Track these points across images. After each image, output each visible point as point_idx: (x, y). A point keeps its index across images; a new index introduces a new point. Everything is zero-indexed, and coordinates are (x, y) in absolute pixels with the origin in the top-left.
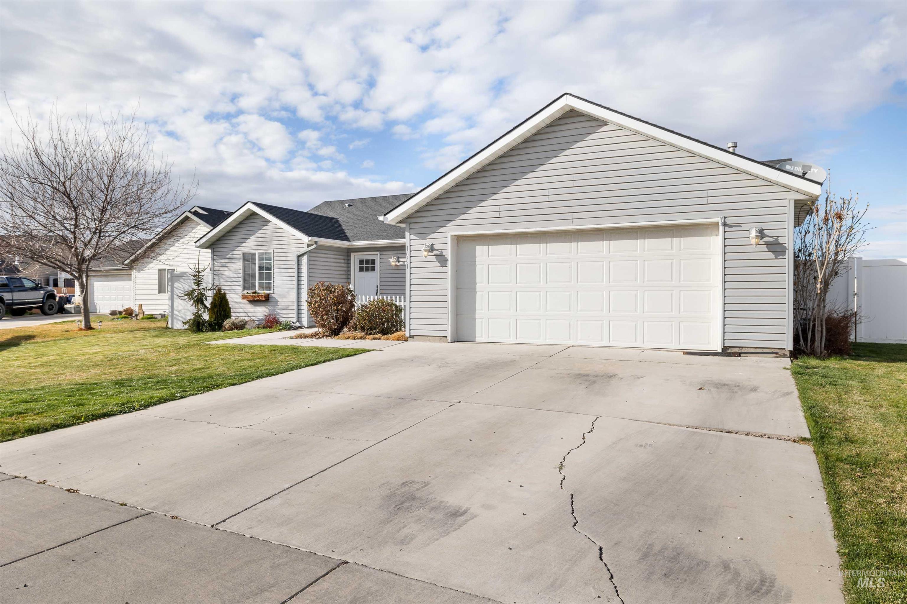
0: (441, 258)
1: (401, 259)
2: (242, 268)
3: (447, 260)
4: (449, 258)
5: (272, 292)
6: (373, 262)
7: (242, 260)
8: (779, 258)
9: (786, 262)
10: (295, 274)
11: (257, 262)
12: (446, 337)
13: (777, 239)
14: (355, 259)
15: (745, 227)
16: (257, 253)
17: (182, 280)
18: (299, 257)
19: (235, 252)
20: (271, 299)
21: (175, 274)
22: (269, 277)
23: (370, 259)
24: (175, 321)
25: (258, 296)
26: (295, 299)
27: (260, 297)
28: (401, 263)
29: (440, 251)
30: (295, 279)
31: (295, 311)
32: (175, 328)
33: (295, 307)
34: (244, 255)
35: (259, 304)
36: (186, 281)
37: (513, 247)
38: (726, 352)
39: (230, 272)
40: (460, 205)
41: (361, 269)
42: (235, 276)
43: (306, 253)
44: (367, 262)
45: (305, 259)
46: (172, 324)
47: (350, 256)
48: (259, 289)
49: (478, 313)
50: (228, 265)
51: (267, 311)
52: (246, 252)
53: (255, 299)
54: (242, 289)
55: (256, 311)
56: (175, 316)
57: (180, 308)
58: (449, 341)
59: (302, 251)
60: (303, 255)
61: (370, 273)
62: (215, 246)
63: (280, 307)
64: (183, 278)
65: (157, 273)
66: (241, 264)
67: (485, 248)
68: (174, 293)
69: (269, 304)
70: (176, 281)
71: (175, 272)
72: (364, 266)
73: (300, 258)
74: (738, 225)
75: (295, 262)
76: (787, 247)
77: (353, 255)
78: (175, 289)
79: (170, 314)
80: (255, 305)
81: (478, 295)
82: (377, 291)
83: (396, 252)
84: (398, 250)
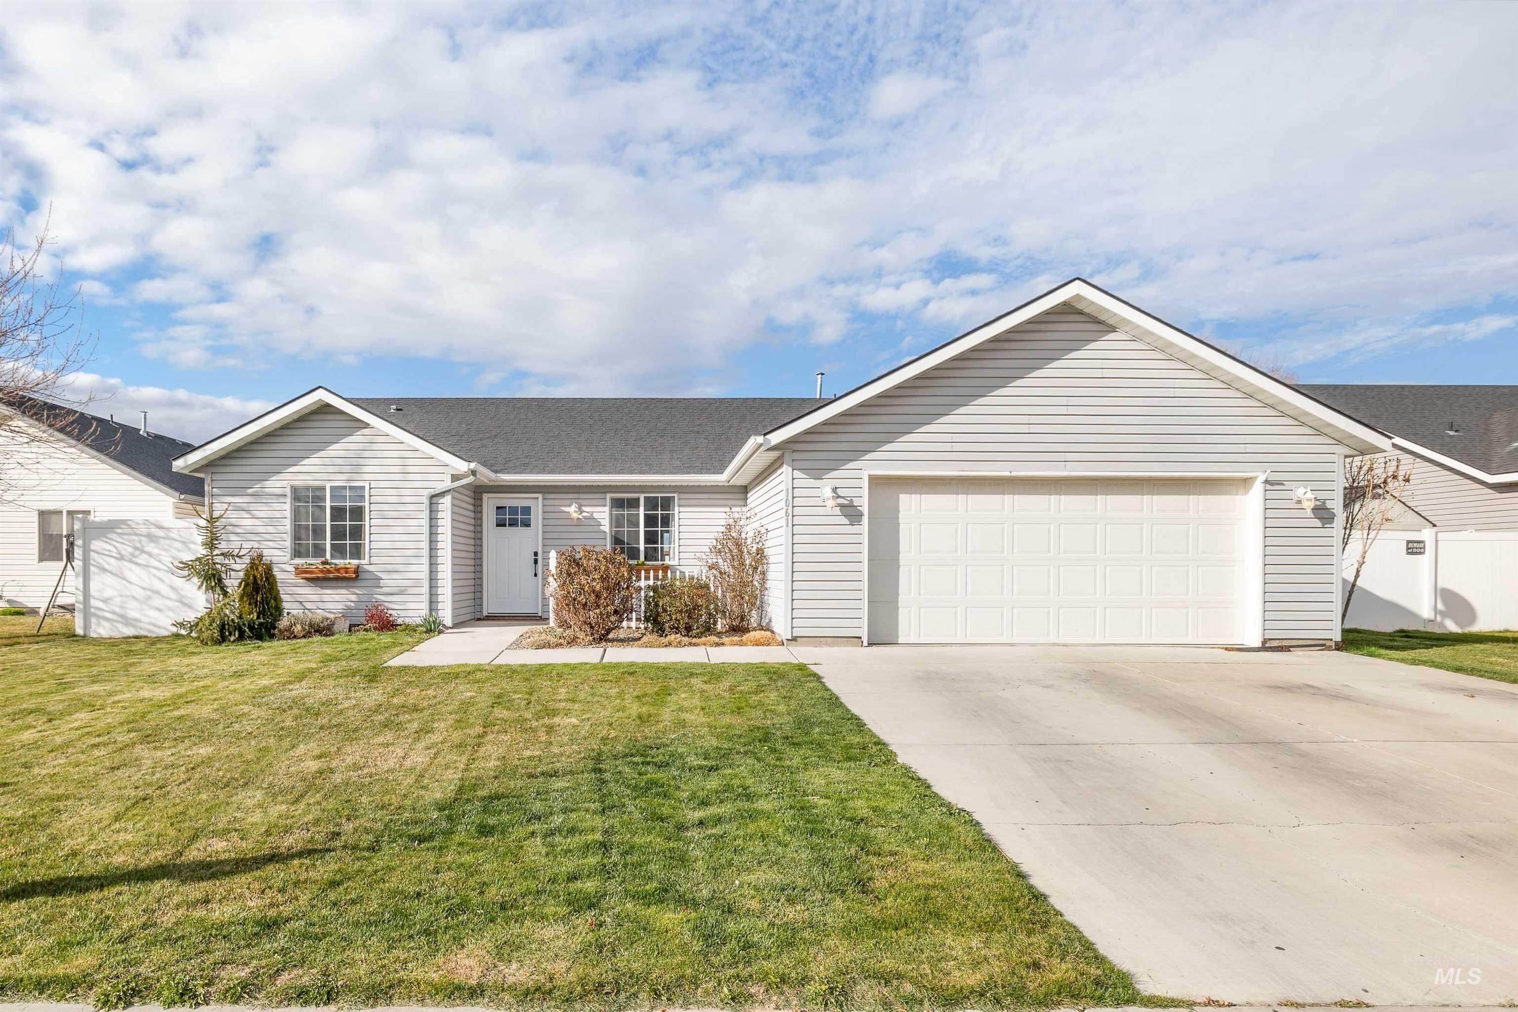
0: (850, 511)
1: (584, 509)
2: (288, 514)
3: (862, 515)
4: (865, 510)
5: (366, 561)
6: (527, 510)
7: (288, 500)
8: (1326, 526)
9: (1334, 532)
10: (426, 530)
11: (328, 504)
12: (860, 638)
13: (1324, 503)
14: (490, 503)
15: (1288, 485)
16: (328, 486)
17: (114, 536)
18: (434, 498)
19: (268, 484)
20: (362, 576)
21: (93, 521)
22: (357, 533)
23: (519, 506)
24: (93, 620)
25: (338, 570)
26: (425, 575)
27: (342, 571)
28: (584, 514)
29: (849, 499)
30: (425, 537)
31: (425, 598)
32: (93, 635)
33: (425, 589)
34: (295, 490)
35: (340, 584)
36: (126, 537)
37: (961, 497)
38: (1266, 647)
39: (257, 522)
40: (881, 428)
41: (500, 524)
42: (271, 529)
43: (449, 491)
44: (514, 510)
45: (447, 501)
46: (86, 626)
47: (481, 499)
48: (332, 557)
49: (903, 598)
50: (252, 507)
51: (354, 598)
52: (297, 483)
53: (331, 575)
54: (289, 556)
55: (326, 598)
56: (92, 610)
57: (108, 593)
58: (865, 643)
59: (440, 487)
60: (442, 494)
61: (519, 530)
62: (215, 470)
63: (385, 590)
64: (119, 531)
65: (36, 519)
66: (287, 507)
67: (915, 497)
68: (92, 562)
69: (358, 584)
70: (97, 538)
71: (91, 517)
72: (507, 517)
73: (434, 500)
74: (1280, 483)
75: (425, 507)
76: (1336, 514)
77: (485, 496)
78: (92, 553)
79: (81, 606)
80: (322, 588)
81: (903, 571)
82: (536, 562)
83: (576, 496)
84: (579, 493)
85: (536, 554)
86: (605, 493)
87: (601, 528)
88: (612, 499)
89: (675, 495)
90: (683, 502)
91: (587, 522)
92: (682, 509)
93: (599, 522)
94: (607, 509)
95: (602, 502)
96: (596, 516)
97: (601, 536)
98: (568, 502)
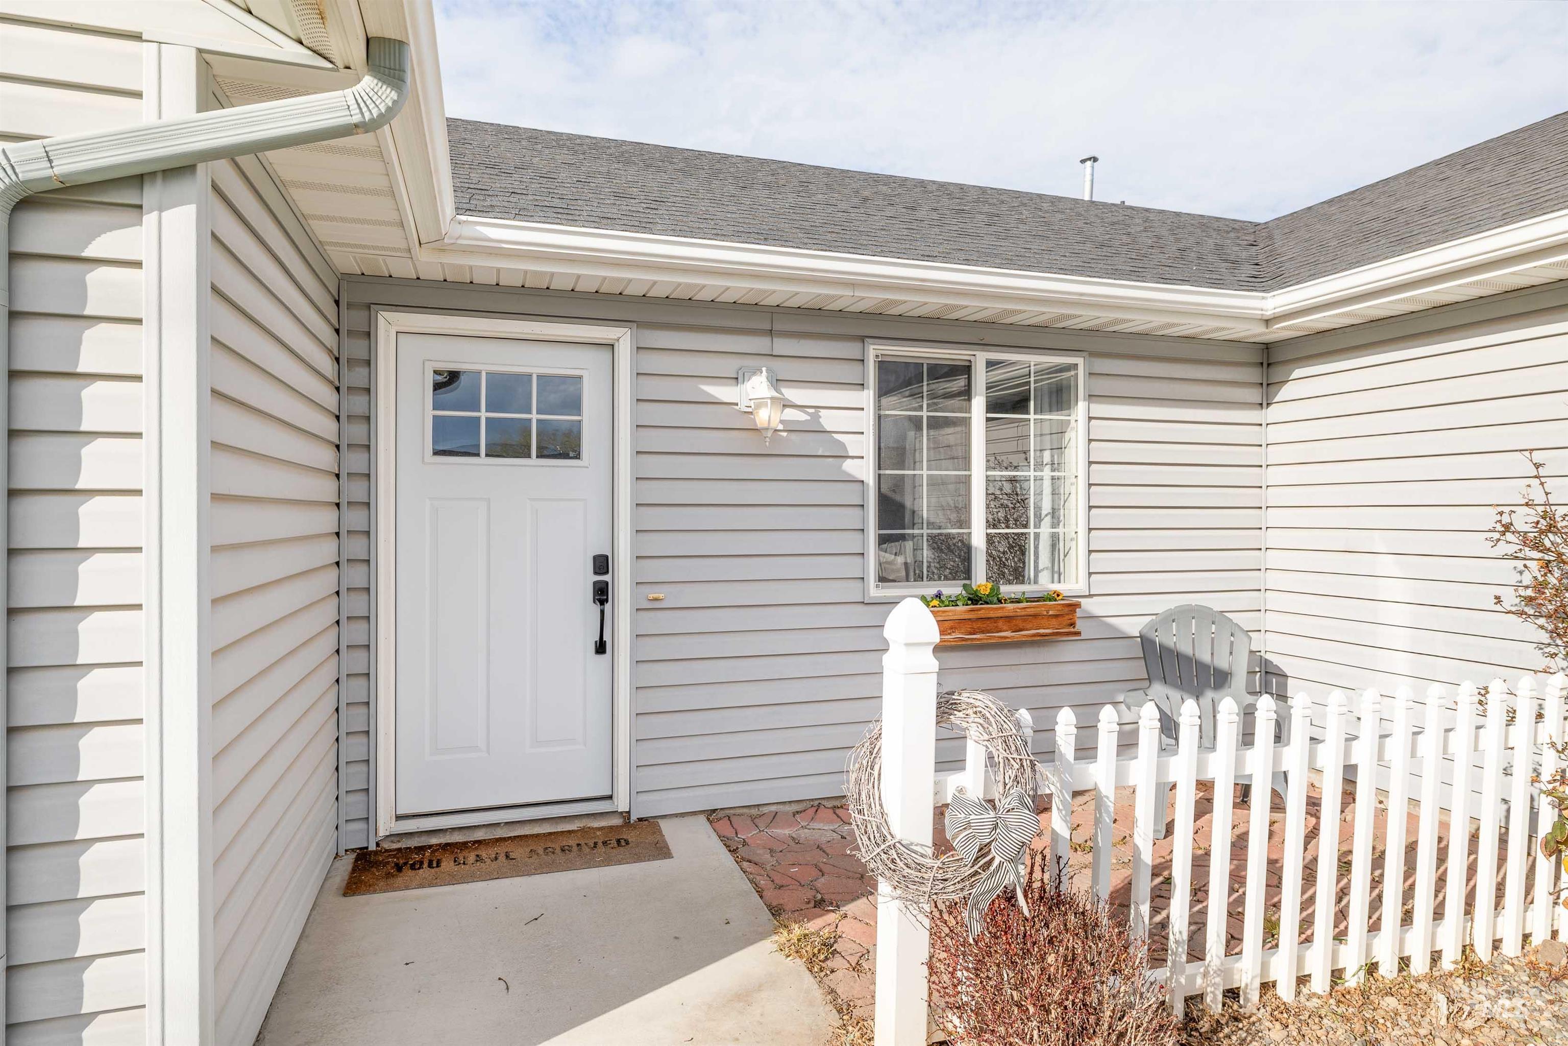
1: (792, 393)
6: (565, 391)
14: (407, 355)
23: (534, 370)
28: (793, 414)
41: (452, 444)
44: (509, 387)
47: (369, 335)
61: (532, 470)
72: (482, 415)
77: (387, 326)
82: (602, 594)
83: (759, 344)
84: (771, 333)
85: (602, 564)
86: (862, 339)
87: (849, 466)
88: (883, 366)
89: (1079, 361)
90: (1103, 386)
91: (797, 443)
92: (1099, 409)
93: (842, 445)
94: (867, 398)
95: (849, 372)
96: (828, 420)
97: (851, 495)
98: (729, 366)
